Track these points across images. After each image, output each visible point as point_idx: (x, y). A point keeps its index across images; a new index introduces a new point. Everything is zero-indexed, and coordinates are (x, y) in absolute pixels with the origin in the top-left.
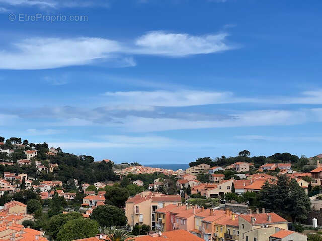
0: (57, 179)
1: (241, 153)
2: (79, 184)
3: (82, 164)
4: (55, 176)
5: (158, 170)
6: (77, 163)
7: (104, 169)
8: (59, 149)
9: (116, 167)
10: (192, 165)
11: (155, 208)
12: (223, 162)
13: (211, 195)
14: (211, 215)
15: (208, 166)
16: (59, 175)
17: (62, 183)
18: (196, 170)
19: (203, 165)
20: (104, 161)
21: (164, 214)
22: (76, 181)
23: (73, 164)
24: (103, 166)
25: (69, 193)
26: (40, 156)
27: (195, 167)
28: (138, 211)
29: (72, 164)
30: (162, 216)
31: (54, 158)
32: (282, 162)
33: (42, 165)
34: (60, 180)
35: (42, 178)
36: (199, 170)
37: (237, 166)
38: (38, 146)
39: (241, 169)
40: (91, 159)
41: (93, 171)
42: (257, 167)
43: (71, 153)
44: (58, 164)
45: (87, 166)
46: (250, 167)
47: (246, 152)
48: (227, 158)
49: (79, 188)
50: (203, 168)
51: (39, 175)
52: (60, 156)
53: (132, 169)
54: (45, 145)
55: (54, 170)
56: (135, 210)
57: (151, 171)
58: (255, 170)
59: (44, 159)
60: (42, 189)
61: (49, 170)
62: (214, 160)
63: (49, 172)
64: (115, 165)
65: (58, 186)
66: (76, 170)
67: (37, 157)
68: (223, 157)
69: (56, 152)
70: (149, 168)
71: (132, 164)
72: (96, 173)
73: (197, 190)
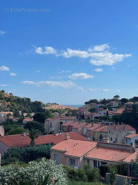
0: (9, 111)
1: (115, 97)
2: (22, 113)
4: (8, 109)
5: (67, 107)
6: (21, 102)
8: (11, 94)
10: (86, 103)
11: (61, 123)
12: (104, 102)
13: (95, 117)
14: (92, 127)
15: (95, 104)
16: (11, 108)
17: (12, 113)
19: (92, 103)
20: (36, 101)
21: (66, 127)
22: (20, 112)
24: (36, 104)
25: (15, 118)
27: (88, 105)
31: (8, 99)
33: (1, 102)
34: (12, 111)
36: (90, 106)
37: (112, 104)
40: (29, 100)
41: (30, 106)
42: (123, 104)
43: (17, 96)
44: (10, 102)
45: (27, 104)
46: (119, 104)
47: (117, 96)
48: (106, 100)
49: (21, 116)
50: (93, 105)
52: (11, 98)
53: (53, 107)
54: (3, 91)
55: (8, 106)
56: (50, 124)
57: (64, 108)
58: (122, 106)
59: (2, 99)
61: (5, 105)
62: (99, 101)
63: (5, 107)
64: (43, 104)
65: (10, 114)
68: (104, 99)
71: (53, 104)
73: (88, 117)
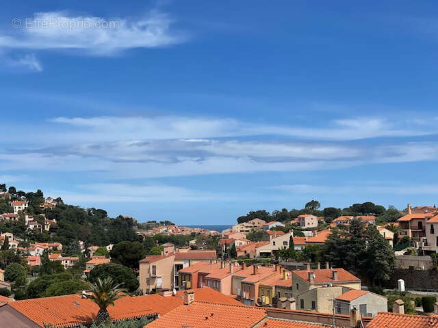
0: (54, 240)
1: (308, 205)
2: (86, 247)
3: (90, 220)
4: (51, 237)
5: (197, 230)
6: (83, 218)
7: (120, 227)
8: (59, 200)
9: (140, 227)
10: (241, 220)
11: (179, 267)
12: (283, 216)
13: (261, 254)
14: (254, 274)
15: (263, 222)
16: (58, 235)
17: (61, 245)
18: (247, 227)
19: (256, 221)
20: (121, 217)
21: (190, 275)
22: (82, 243)
23: (78, 220)
24: (120, 223)
25: (68, 258)
26: (33, 209)
27: (245, 224)
28: (154, 273)
29: (76, 219)
30: (187, 277)
31: (51, 212)
32: (363, 215)
33: (34, 221)
34: (59, 241)
35: (33, 239)
36: (251, 227)
37: (302, 221)
38: (29, 196)
39: (306, 224)
40: (103, 213)
41: (106, 230)
42: (328, 222)
43: (75, 205)
44: (57, 220)
45: (98, 222)
46: (319, 222)
47: (314, 203)
48: (289, 211)
49: (84, 253)
50: (256, 224)
51: (30, 236)
52: (60, 210)
53: (162, 230)
54: (40, 194)
55: (51, 229)
56: (151, 270)
57: (188, 232)
58: (325, 226)
59: (37, 213)
60: (33, 253)
61: (44, 228)
62: (271, 214)
63: (44, 231)
64: (138, 225)
65: (55, 249)
66: (81, 228)
67: (28, 211)
68: (284, 210)
69: (55, 204)
70: (185, 229)
71: (162, 223)
72: (110, 232)
73: (246, 252)
